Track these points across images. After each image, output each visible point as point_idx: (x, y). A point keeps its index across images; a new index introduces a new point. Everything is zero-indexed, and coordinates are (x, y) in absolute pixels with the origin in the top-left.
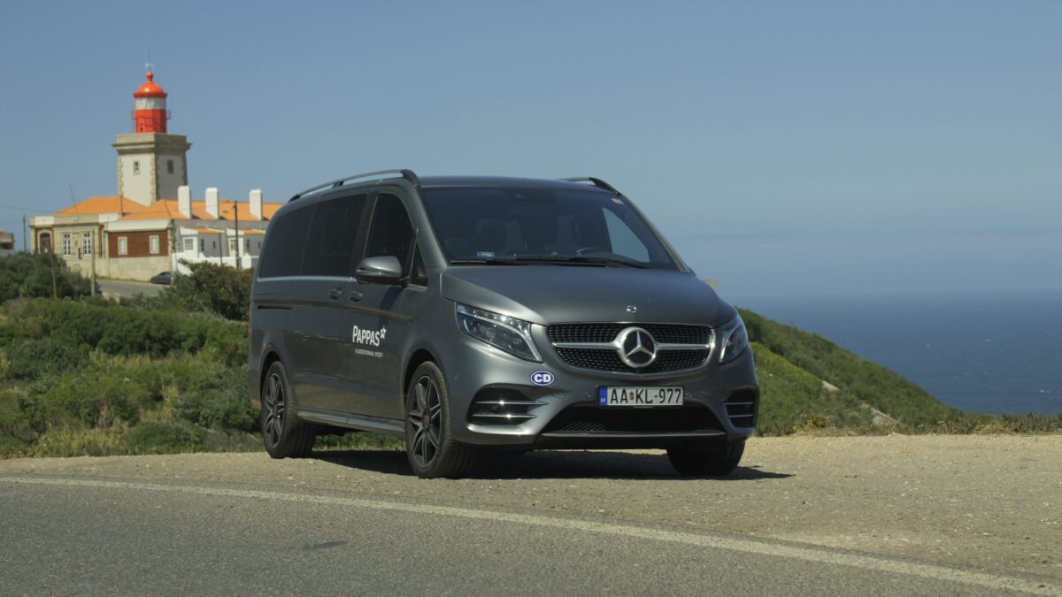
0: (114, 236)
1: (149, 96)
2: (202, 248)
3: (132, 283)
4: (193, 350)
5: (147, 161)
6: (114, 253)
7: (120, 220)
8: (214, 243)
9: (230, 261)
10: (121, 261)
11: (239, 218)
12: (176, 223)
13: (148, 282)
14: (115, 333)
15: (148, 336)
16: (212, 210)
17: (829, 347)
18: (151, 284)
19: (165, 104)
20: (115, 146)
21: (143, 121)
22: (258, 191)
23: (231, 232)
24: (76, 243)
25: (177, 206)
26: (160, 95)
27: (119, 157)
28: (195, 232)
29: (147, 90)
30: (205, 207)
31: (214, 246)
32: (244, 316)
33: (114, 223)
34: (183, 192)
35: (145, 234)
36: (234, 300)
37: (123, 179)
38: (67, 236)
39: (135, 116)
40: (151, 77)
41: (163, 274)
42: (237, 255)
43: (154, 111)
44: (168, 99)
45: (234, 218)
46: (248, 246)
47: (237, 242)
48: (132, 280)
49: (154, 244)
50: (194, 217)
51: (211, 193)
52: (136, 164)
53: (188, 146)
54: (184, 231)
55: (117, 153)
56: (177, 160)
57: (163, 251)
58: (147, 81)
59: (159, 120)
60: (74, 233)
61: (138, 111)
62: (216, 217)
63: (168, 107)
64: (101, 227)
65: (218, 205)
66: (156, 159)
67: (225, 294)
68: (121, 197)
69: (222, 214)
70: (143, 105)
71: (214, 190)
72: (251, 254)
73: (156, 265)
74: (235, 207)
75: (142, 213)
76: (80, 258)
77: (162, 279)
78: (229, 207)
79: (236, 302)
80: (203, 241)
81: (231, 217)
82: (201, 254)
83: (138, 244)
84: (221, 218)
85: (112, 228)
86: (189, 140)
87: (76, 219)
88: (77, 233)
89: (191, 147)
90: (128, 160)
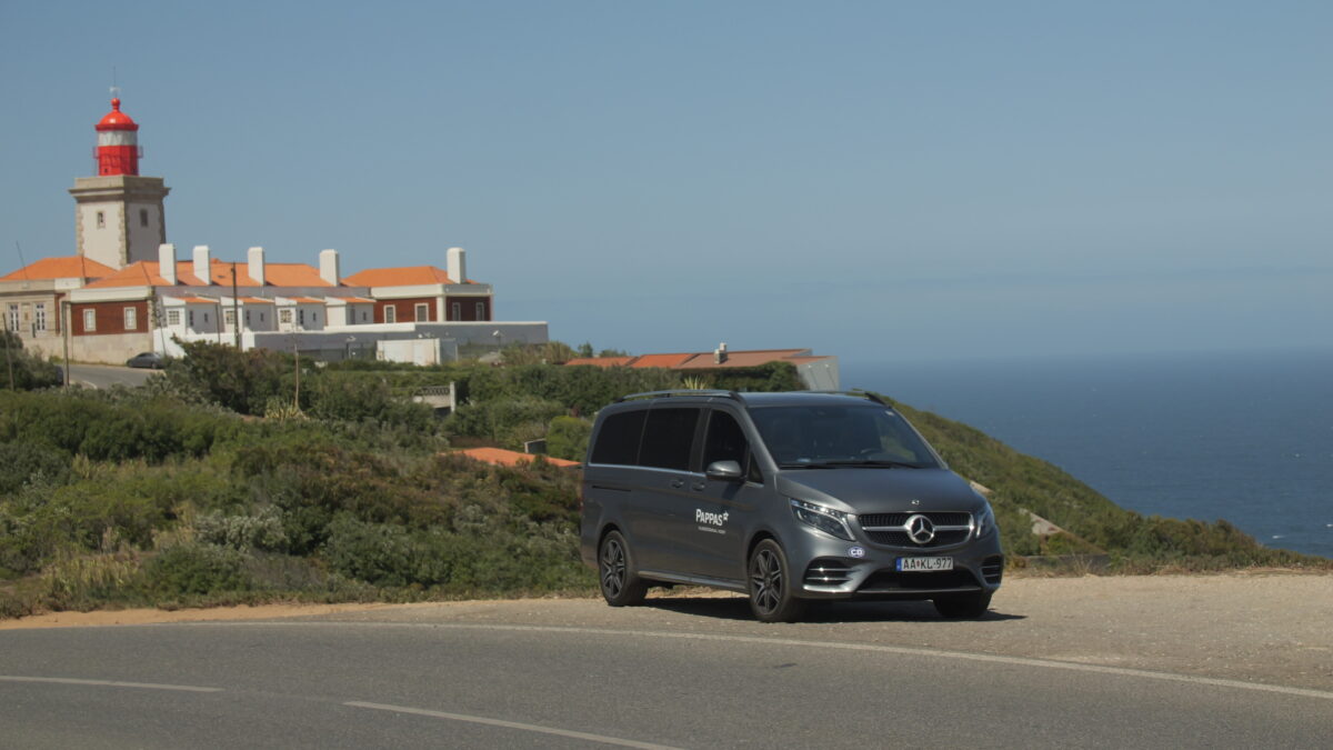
0: (78, 308)
1: (115, 128)
2: (191, 322)
3: (102, 367)
4: (198, 454)
5: (114, 210)
6: (78, 329)
7: (82, 288)
8: (206, 316)
9: (227, 338)
10: (88, 339)
11: (239, 283)
12: (157, 290)
13: (123, 366)
14: (103, 433)
15: (140, 437)
16: (202, 273)
17: (977, 438)
18: (127, 369)
19: (136, 139)
20: (72, 192)
21: (108, 160)
22: (259, 249)
23: (227, 301)
24: (26, 316)
25: (158, 269)
26: (129, 127)
27: (77, 206)
28: (182, 302)
29: (113, 121)
30: (192, 270)
31: (206, 320)
32: (251, 410)
33: (76, 291)
34: (166, 251)
35: (118, 306)
36: (239, 389)
37: (84, 234)
38: (14, 307)
39: (97, 154)
40: (117, 105)
41: (143, 355)
42: (237, 331)
43: (121, 148)
44: (139, 131)
45: (231, 283)
46: (248, 318)
47: (236, 312)
48: (102, 363)
49: (130, 317)
50: (180, 283)
51: (200, 253)
52: (101, 215)
53: (166, 192)
54: (168, 301)
55: (75, 201)
56: (152, 209)
57: (142, 327)
58: (111, 109)
59: (125, 159)
60: (24, 304)
61: (101, 149)
62: (207, 282)
63: (140, 143)
64: (59, 295)
65: (210, 268)
66: (126, 209)
67: (227, 380)
68: (83, 258)
69: (217, 280)
70: (108, 139)
71: (204, 249)
72: (252, 329)
73: (133, 344)
74: (234, 271)
75: (111, 279)
76: (34, 336)
77: (142, 361)
78: (227, 271)
79: (242, 391)
80: (191, 313)
81: (228, 282)
82: (190, 330)
83: (109, 317)
84: (214, 284)
85: (75, 298)
86: (166, 185)
87: (25, 285)
88: (28, 304)
89: (171, 193)
90: (90, 211)
